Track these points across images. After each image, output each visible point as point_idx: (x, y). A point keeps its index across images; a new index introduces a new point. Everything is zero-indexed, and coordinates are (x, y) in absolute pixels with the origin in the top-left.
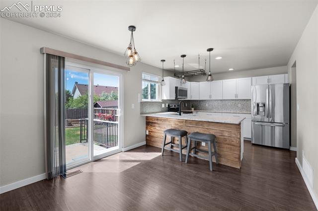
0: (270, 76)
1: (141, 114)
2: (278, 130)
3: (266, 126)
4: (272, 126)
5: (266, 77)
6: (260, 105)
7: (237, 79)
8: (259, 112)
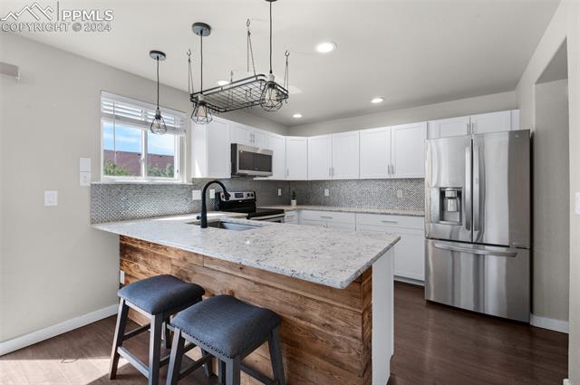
0: (474, 118)
1: (93, 222)
2: (494, 268)
3: (462, 255)
4: (478, 255)
5: (465, 120)
6: (448, 194)
7: (394, 127)
8: (446, 214)
